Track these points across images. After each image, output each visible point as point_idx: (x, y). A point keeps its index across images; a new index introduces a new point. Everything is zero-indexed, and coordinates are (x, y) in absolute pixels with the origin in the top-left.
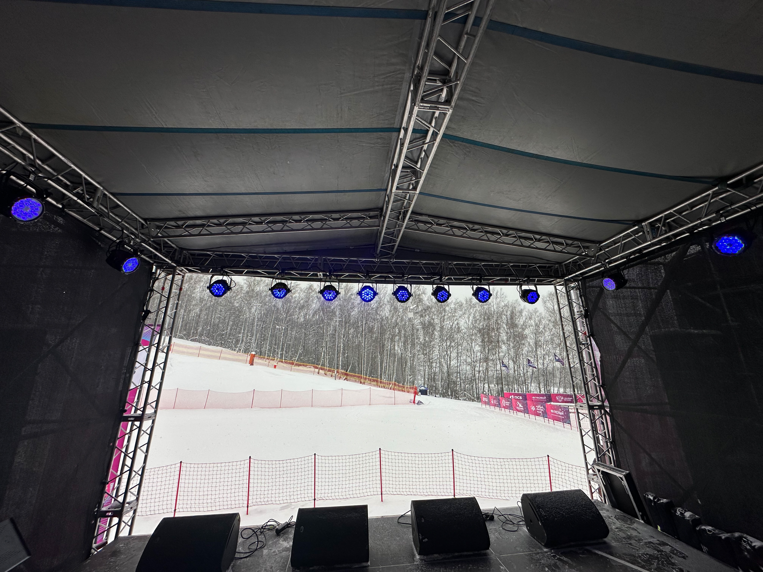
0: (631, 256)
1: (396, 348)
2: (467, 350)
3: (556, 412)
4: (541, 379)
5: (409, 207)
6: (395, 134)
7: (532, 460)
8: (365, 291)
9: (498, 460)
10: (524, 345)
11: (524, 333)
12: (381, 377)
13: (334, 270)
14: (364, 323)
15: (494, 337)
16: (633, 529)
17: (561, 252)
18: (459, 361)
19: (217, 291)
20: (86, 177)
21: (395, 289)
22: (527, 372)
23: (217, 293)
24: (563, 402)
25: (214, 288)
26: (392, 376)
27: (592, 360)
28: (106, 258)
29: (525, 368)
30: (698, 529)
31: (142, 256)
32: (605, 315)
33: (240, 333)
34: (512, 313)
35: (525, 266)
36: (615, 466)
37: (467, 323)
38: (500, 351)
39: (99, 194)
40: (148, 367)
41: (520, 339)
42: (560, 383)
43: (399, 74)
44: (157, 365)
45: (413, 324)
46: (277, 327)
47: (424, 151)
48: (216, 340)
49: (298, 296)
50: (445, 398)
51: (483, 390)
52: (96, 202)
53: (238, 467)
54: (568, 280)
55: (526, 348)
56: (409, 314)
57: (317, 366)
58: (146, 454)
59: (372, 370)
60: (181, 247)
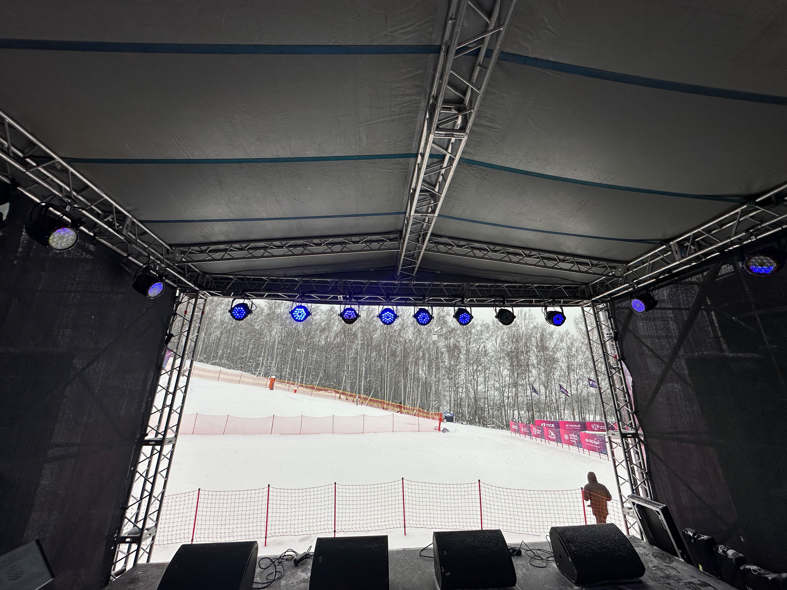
0: (660, 276)
1: (420, 372)
2: (495, 374)
3: (591, 441)
4: (575, 405)
5: (428, 230)
6: (412, 160)
7: (565, 492)
8: (386, 314)
9: (528, 492)
10: (555, 369)
11: (556, 357)
12: (404, 403)
13: (354, 292)
14: (387, 345)
15: (523, 361)
16: (672, 568)
17: (586, 272)
18: (487, 386)
19: (238, 315)
20: (117, 206)
21: (416, 312)
22: (560, 398)
23: (238, 316)
24: (599, 430)
25: (235, 312)
26: (416, 402)
27: (624, 385)
28: (132, 283)
29: (557, 394)
30: (742, 568)
31: (167, 281)
32: (636, 337)
33: (260, 356)
34: (542, 335)
35: (550, 287)
36: (652, 499)
37: (494, 346)
38: (530, 375)
39: (128, 222)
40: (169, 391)
41: (551, 362)
42: (595, 411)
43: (415, 104)
44: (178, 388)
45: (438, 347)
46: (298, 350)
47: (442, 175)
48: (236, 364)
49: (319, 318)
50: (472, 426)
51: (513, 417)
52: (125, 230)
53: (257, 495)
54: (596, 301)
55: (558, 373)
56: (433, 336)
57: (339, 391)
58: (166, 479)
59: (395, 395)
60: (203, 271)
